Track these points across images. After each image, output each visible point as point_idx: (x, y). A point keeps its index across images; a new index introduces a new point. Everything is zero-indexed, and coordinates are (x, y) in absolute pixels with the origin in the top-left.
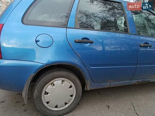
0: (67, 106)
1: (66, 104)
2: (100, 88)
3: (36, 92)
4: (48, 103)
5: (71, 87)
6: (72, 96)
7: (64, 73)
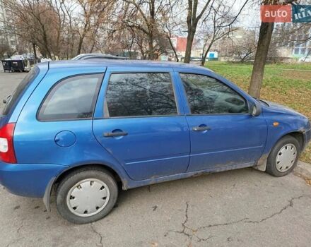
0: (99, 210)
1: (97, 208)
2: (142, 185)
3: (59, 198)
4: (75, 208)
5: (103, 187)
6: (104, 198)
7: (93, 173)
